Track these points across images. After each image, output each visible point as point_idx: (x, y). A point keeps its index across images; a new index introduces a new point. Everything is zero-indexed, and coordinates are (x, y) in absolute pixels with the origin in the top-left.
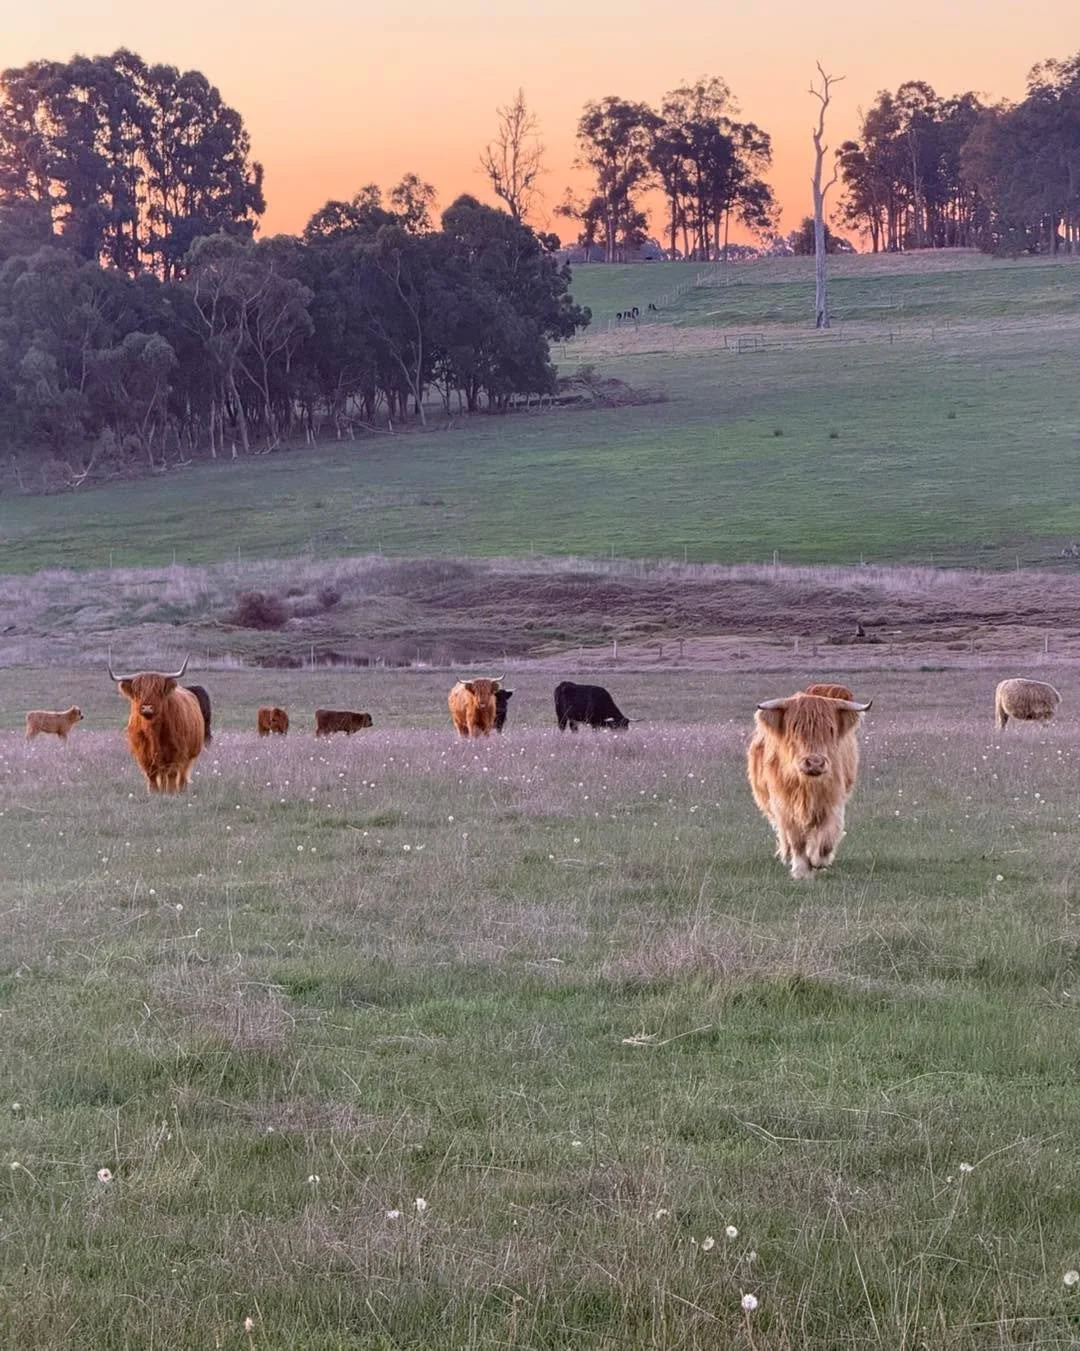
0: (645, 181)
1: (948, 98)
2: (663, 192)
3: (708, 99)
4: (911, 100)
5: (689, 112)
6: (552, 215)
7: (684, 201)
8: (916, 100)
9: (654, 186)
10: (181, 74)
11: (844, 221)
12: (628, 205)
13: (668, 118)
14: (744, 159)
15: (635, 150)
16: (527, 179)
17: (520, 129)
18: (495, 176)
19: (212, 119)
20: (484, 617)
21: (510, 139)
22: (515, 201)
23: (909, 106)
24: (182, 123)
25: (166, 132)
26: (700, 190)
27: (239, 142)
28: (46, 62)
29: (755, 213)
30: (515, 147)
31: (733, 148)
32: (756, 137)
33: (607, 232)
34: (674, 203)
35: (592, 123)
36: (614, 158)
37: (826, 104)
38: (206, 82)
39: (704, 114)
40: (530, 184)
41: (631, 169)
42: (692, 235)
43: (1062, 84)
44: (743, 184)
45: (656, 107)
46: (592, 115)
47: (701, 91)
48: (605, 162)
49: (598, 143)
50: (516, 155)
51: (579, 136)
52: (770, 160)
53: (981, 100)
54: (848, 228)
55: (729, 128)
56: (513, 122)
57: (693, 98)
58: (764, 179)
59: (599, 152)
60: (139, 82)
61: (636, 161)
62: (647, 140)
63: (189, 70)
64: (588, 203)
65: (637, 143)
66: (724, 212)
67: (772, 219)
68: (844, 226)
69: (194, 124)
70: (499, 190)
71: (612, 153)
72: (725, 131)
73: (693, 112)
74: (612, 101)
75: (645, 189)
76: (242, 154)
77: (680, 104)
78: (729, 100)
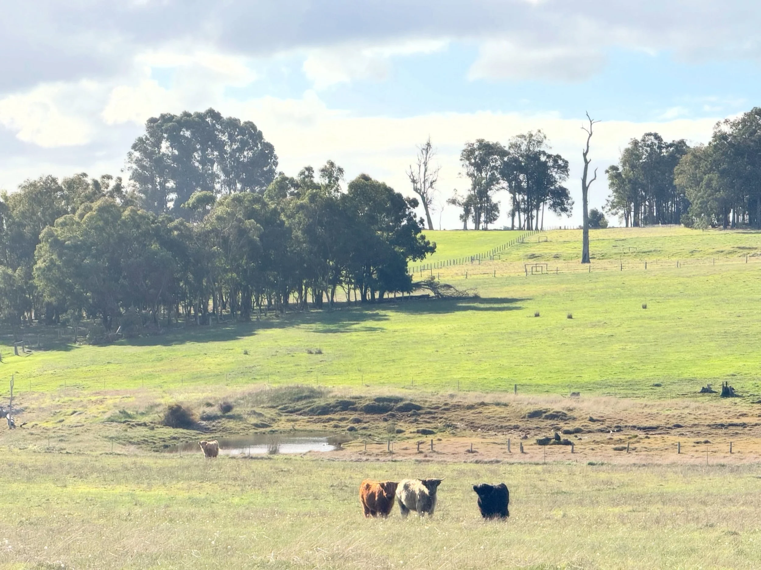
0: (498, 186)
1: (669, 142)
2: (508, 192)
3: (534, 140)
4: (649, 142)
5: (523, 147)
6: (446, 204)
7: (519, 197)
8: (652, 143)
9: (503, 188)
10: (242, 123)
11: (610, 210)
12: (488, 200)
13: (512, 151)
14: (554, 174)
15: (493, 168)
16: (431, 183)
17: (428, 156)
18: (414, 181)
19: (258, 148)
20: (323, 422)
21: (423, 161)
22: (425, 195)
23: (648, 146)
24: (240, 150)
25: (232, 155)
26: (528, 192)
27: (272, 160)
28: (169, 115)
29: (559, 204)
30: (425, 165)
31: (548, 168)
32: (560, 162)
33: (476, 214)
34: (514, 199)
35: (469, 154)
36: (481, 173)
37: (590, 135)
38: (256, 127)
39: (531, 149)
40: (433, 186)
41: (490, 178)
42: (523, 216)
43: (733, 132)
44: (553, 188)
45: (505, 144)
46: (469, 149)
47: (531, 136)
48: (476, 175)
49: (471, 164)
50: (426, 171)
51: (461, 160)
52: (568, 175)
53: (688, 144)
54: (612, 214)
55: (545, 157)
56: (424, 152)
57: (525, 140)
58: (564, 185)
59: (472, 169)
60: (218, 127)
61: (493, 174)
62: (499, 163)
63: (247, 121)
64: (466, 197)
65: (494, 164)
66: (542, 204)
67: (569, 207)
68: (610, 213)
69: (247, 150)
70: (416, 190)
71: (480, 170)
72: (543, 158)
73: (525, 147)
74: (481, 142)
75: (497, 190)
76: (274, 167)
77: (518, 143)
78: (545, 141)
